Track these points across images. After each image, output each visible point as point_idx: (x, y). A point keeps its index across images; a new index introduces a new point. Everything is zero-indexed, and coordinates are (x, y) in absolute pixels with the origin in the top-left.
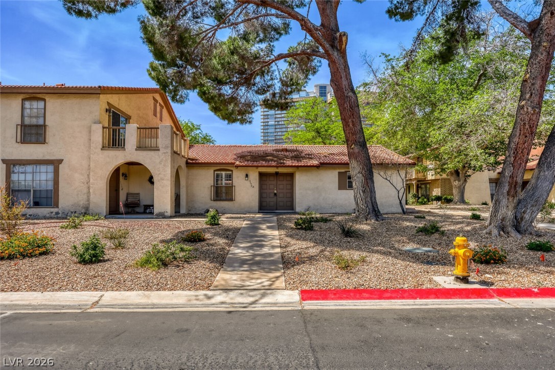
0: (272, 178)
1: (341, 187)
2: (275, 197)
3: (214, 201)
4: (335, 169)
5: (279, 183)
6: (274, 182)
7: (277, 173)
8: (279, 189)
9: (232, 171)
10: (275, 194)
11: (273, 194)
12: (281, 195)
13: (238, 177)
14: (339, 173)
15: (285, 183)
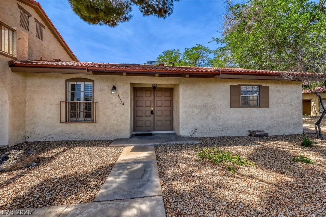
0: (148, 94)
1: (234, 104)
2: (152, 116)
3: (66, 122)
4: (226, 82)
5: (156, 99)
6: (151, 98)
7: (154, 87)
8: (157, 106)
9: (93, 81)
10: (152, 112)
11: (150, 112)
12: (159, 113)
13: (102, 90)
14: (231, 86)
15: (163, 98)
